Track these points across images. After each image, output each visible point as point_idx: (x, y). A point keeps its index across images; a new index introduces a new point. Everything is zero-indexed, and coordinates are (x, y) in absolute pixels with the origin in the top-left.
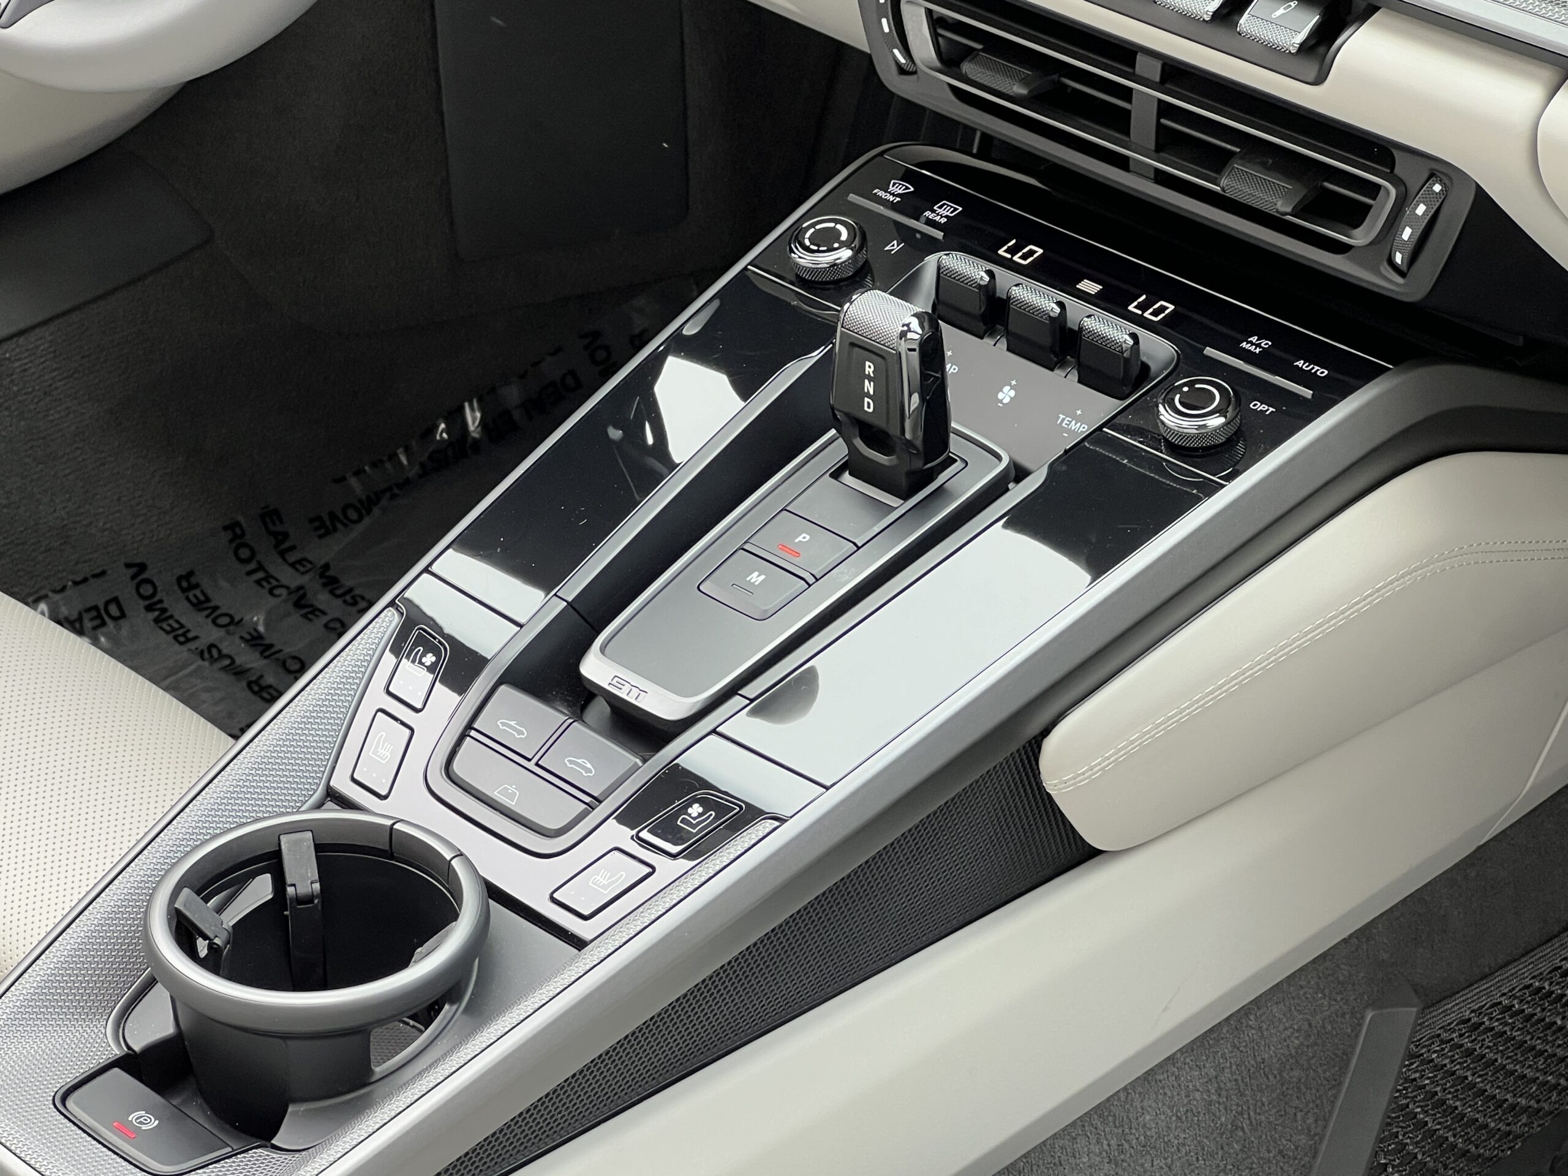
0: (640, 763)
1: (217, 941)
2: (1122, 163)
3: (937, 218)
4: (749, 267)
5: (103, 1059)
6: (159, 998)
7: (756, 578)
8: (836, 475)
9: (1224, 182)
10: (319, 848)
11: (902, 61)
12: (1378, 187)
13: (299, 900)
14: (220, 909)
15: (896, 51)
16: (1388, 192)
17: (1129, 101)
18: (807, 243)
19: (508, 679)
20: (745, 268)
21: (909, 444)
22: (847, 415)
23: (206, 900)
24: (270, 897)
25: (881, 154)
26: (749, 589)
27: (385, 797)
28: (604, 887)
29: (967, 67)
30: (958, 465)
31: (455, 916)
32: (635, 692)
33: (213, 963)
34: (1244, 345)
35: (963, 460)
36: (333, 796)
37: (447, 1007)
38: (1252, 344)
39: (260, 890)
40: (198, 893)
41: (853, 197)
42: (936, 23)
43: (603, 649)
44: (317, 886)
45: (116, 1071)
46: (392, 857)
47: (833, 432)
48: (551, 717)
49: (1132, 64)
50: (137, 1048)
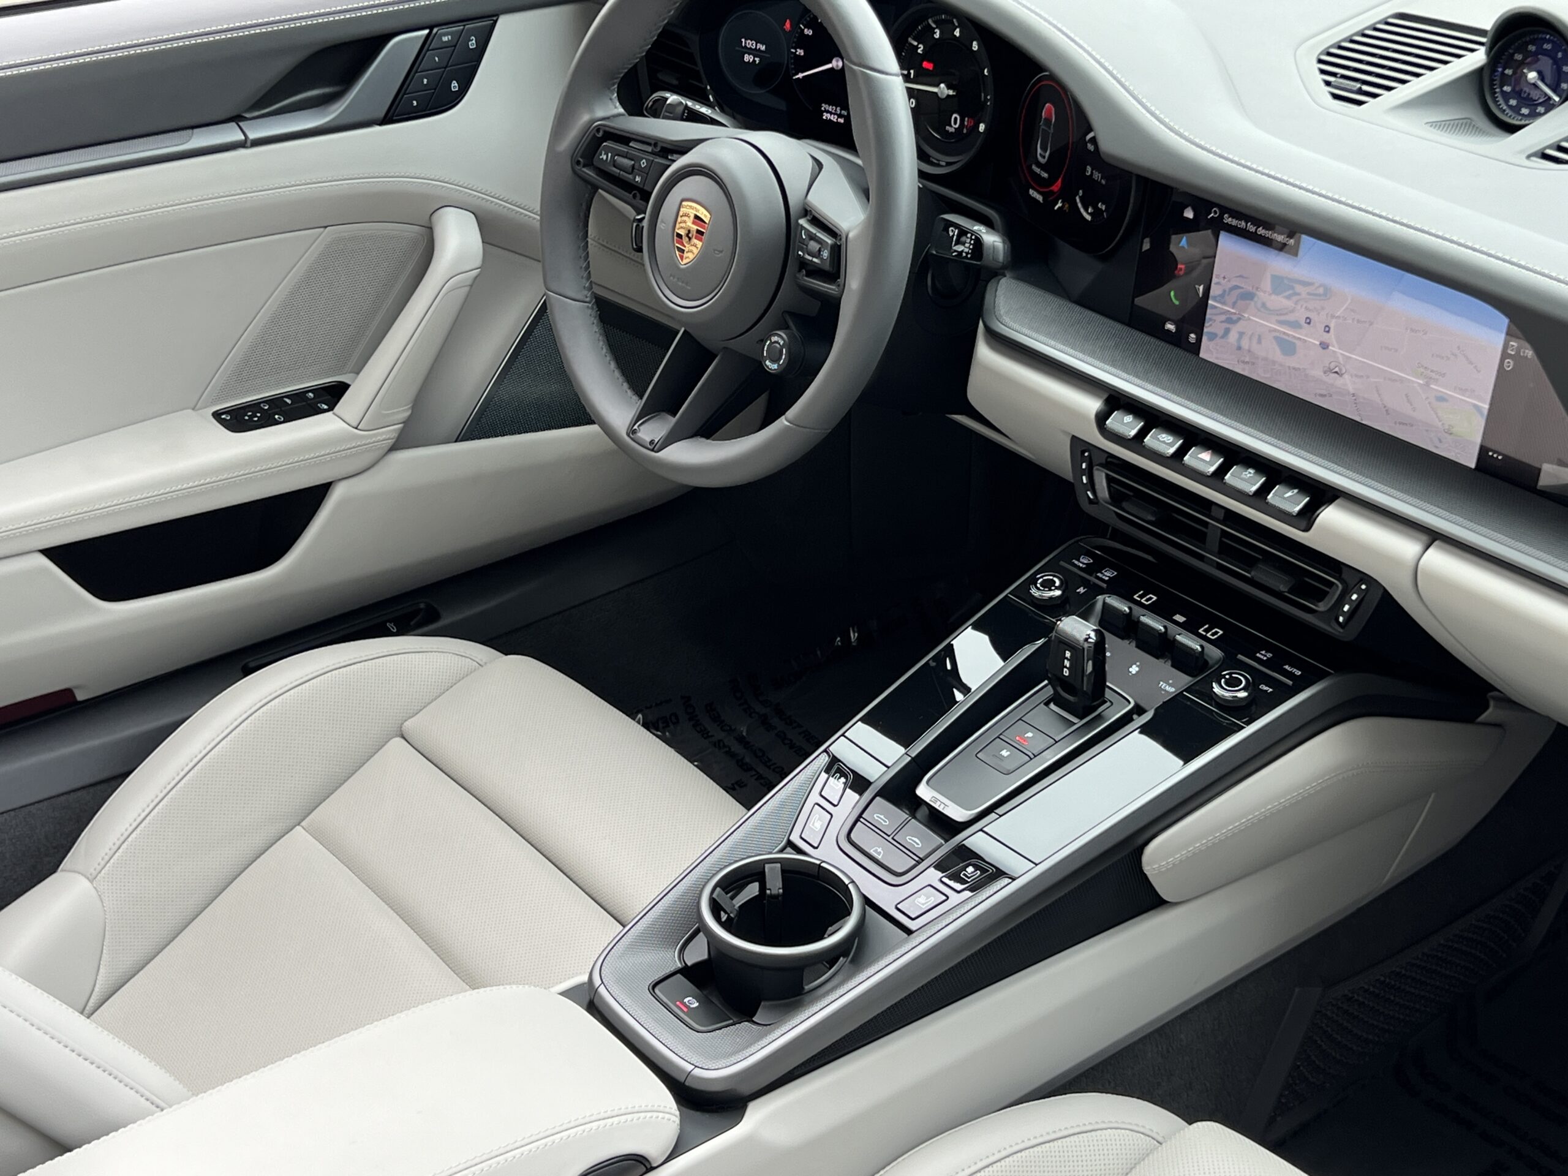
0: (943, 842)
1: (732, 915)
2: (1201, 558)
3: (1104, 577)
4: (1010, 595)
5: (672, 969)
6: (701, 940)
7: (1005, 753)
8: (1047, 704)
9: (1253, 573)
10: (783, 871)
11: (1091, 497)
12: (1333, 583)
13: (772, 896)
14: (732, 898)
15: (1089, 493)
16: (1337, 586)
17: (1207, 528)
18: (1038, 585)
19: (880, 793)
20: (1006, 596)
21: (1085, 693)
22: (1055, 675)
23: (727, 893)
24: (757, 893)
25: (1077, 542)
26: (1002, 758)
27: (817, 848)
28: (923, 904)
29: (1125, 505)
30: (1108, 704)
31: (849, 914)
32: (943, 806)
33: (727, 926)
34: (1258, 655)
35: (1110, 701)
36: (790, 844)
37: (841, 958)
38: (1262, 654)
39: (753, 889)
40: (723, 890)
41: (1062, 563)
42: (1109, 479)
43: (928, 782)
44: (781, 891)
45: (679, 975)
46: (819, 879)
47: (1046, 682)
48: (902, 815)
49: (1210, 510)
50: (689, 964)
